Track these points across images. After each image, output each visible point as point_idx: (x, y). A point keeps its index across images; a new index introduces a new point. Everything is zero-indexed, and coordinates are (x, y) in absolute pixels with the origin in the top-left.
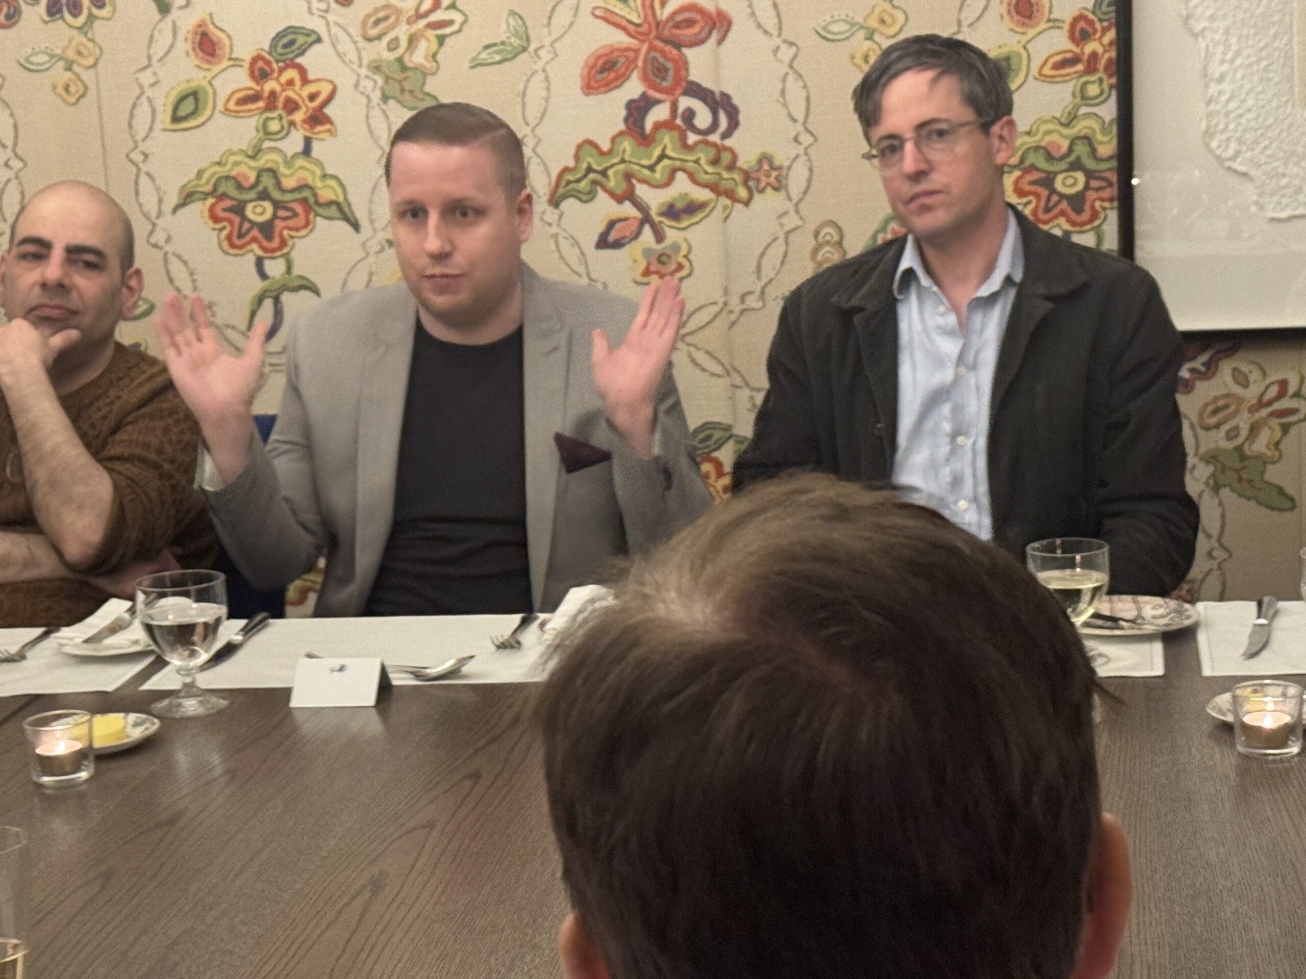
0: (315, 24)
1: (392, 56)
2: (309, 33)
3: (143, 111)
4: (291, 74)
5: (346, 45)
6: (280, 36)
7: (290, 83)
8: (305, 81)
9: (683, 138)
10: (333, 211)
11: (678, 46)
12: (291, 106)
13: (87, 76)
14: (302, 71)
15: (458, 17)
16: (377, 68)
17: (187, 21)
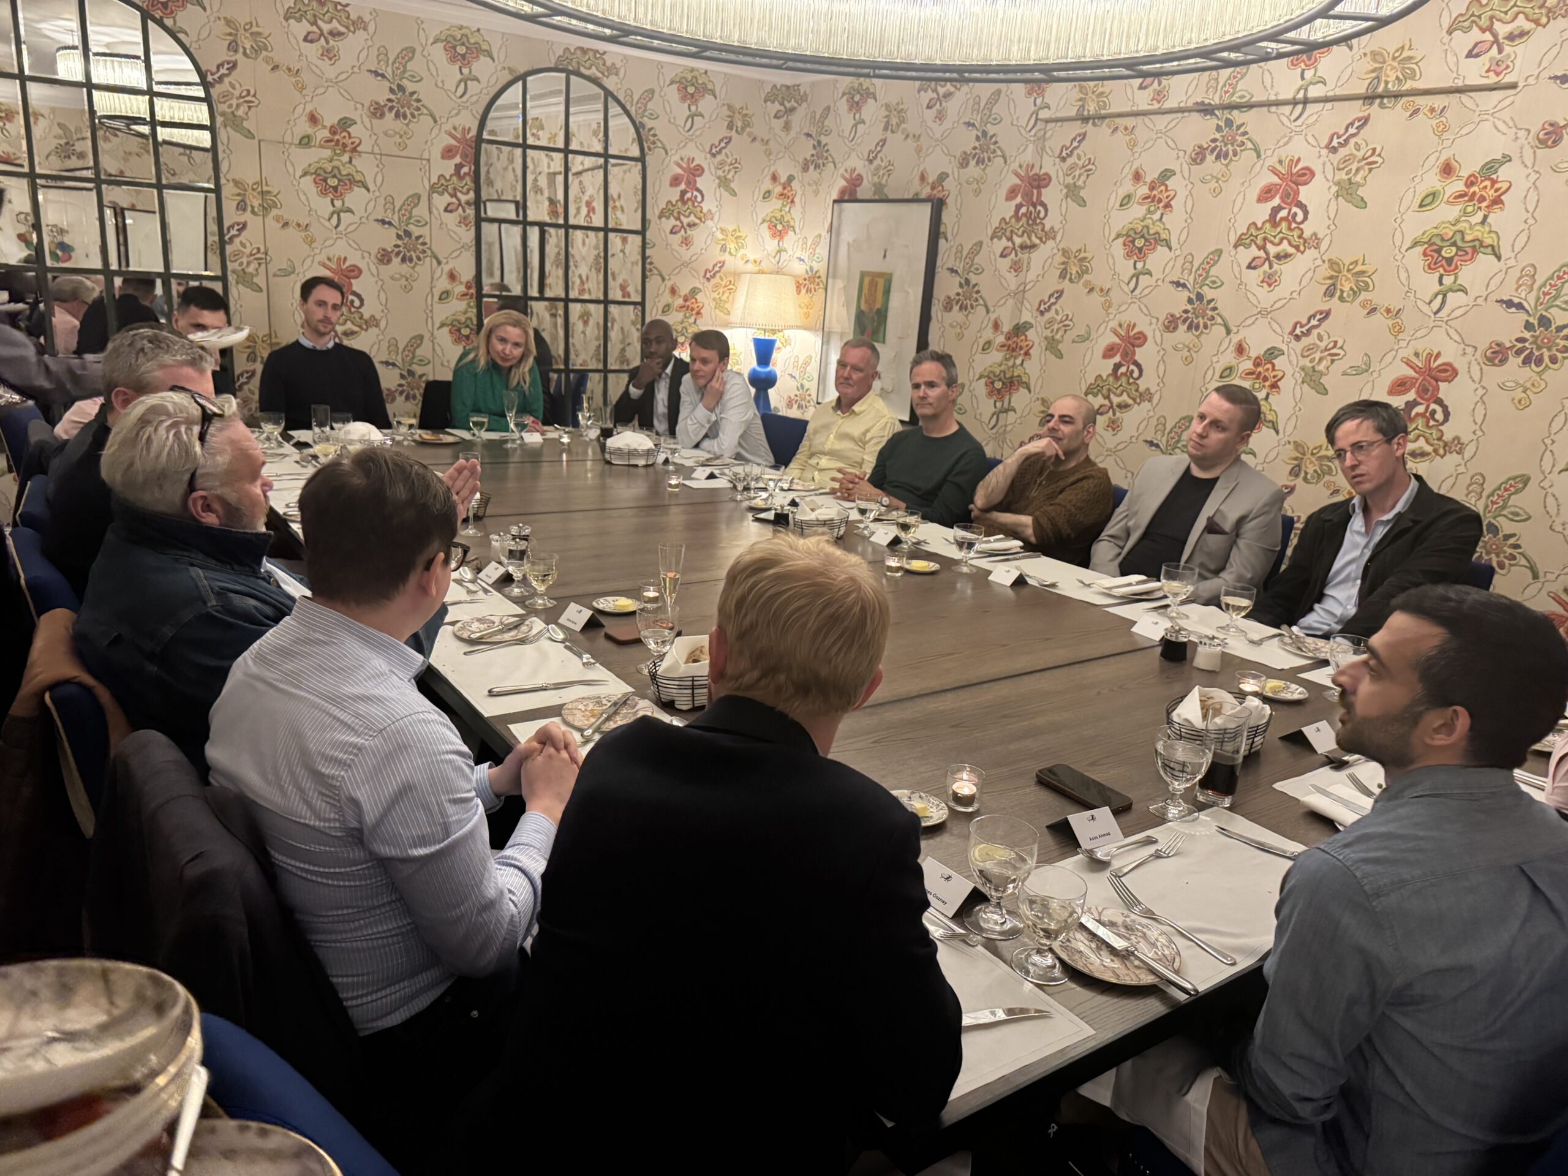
0: (1284, 348)
1: (1310, 365)
2: (1280, 350)
3: (1210, 372)
4: (1269, 366)
5: (1293, 358)
6: (1269, 349)
7: (1268, 370)
8: (1274, 369)
9: (1428, 422)
10: (1270, 425)
11: (1437, 381)
12: (1265, 379)
13: (1194, 355)
14: (1273, 365)
15: (1342, 353)
16: (1303, 369)
17: (1235, 339)
